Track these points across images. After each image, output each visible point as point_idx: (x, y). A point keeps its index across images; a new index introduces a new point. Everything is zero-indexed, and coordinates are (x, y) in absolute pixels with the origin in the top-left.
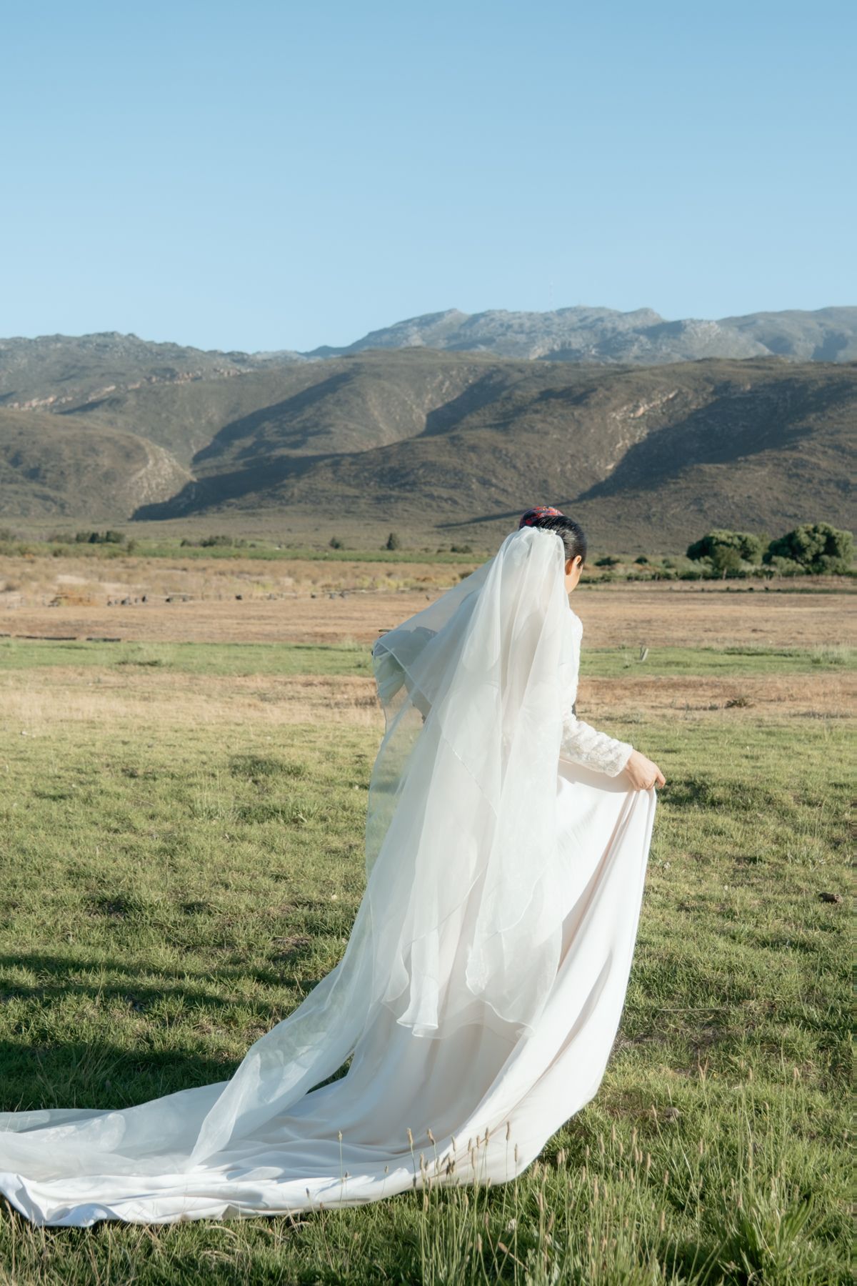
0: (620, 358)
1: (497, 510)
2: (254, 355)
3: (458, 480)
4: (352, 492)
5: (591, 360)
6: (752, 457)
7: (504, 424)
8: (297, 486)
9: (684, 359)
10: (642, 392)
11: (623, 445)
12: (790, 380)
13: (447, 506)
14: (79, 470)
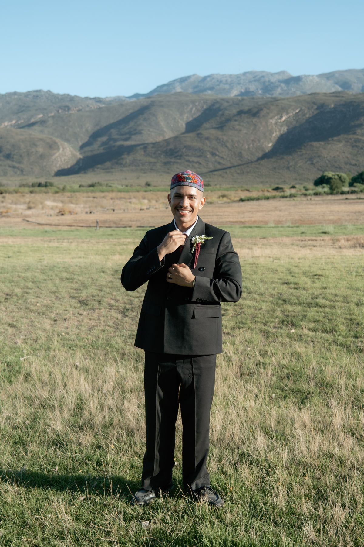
0: (272, 94)
1: (219, 167)
2: (105, 98)
3: (201, 153)
4: (153, 160)
5: (259, 96)
6: (335, 138)
7: (221, 127)
8: (128, 158)
9: (302, 94)
10: (283, 110)
11: (276, 134)
12: (352, 102)
13: (196, 165)
14: (29, 154)
